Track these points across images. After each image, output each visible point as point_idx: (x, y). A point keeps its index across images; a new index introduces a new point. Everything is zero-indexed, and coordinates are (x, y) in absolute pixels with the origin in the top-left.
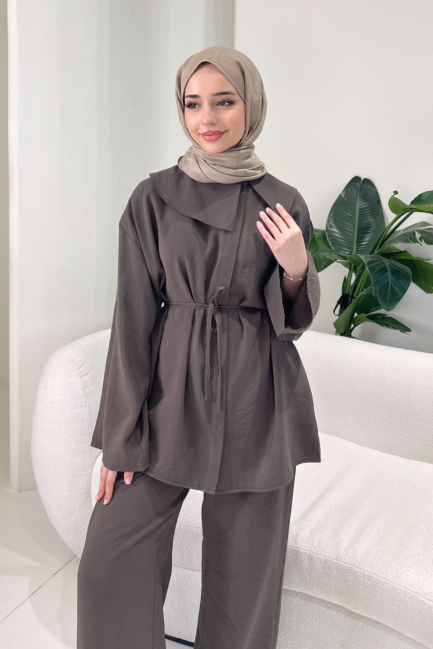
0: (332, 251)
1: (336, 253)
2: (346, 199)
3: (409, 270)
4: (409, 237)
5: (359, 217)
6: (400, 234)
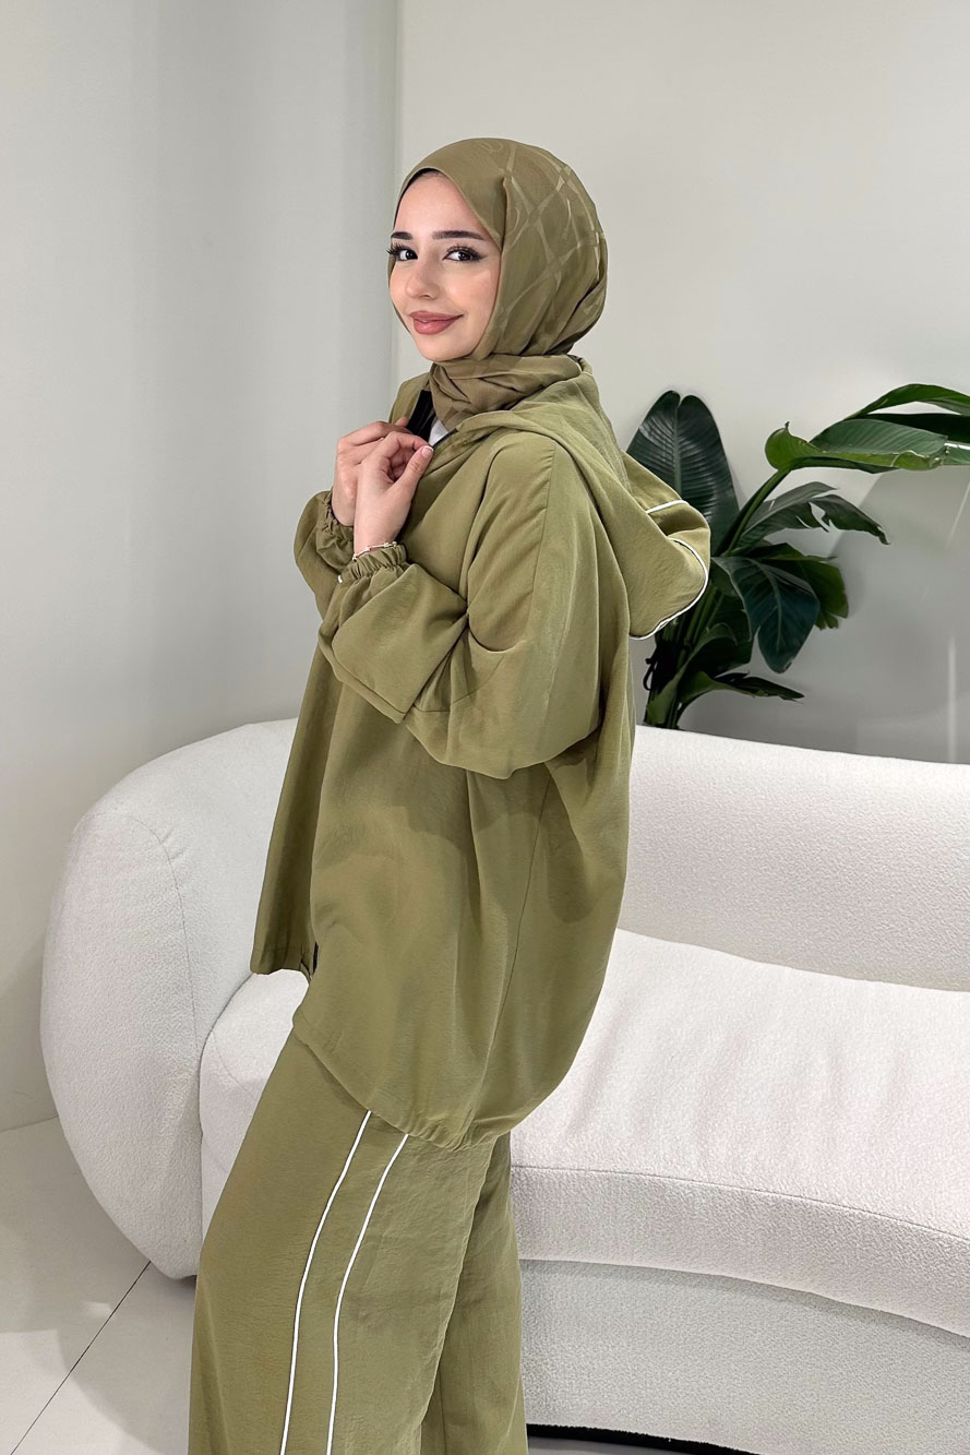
2: (652, 440)
4: (797, 514)
5: (682, 477)
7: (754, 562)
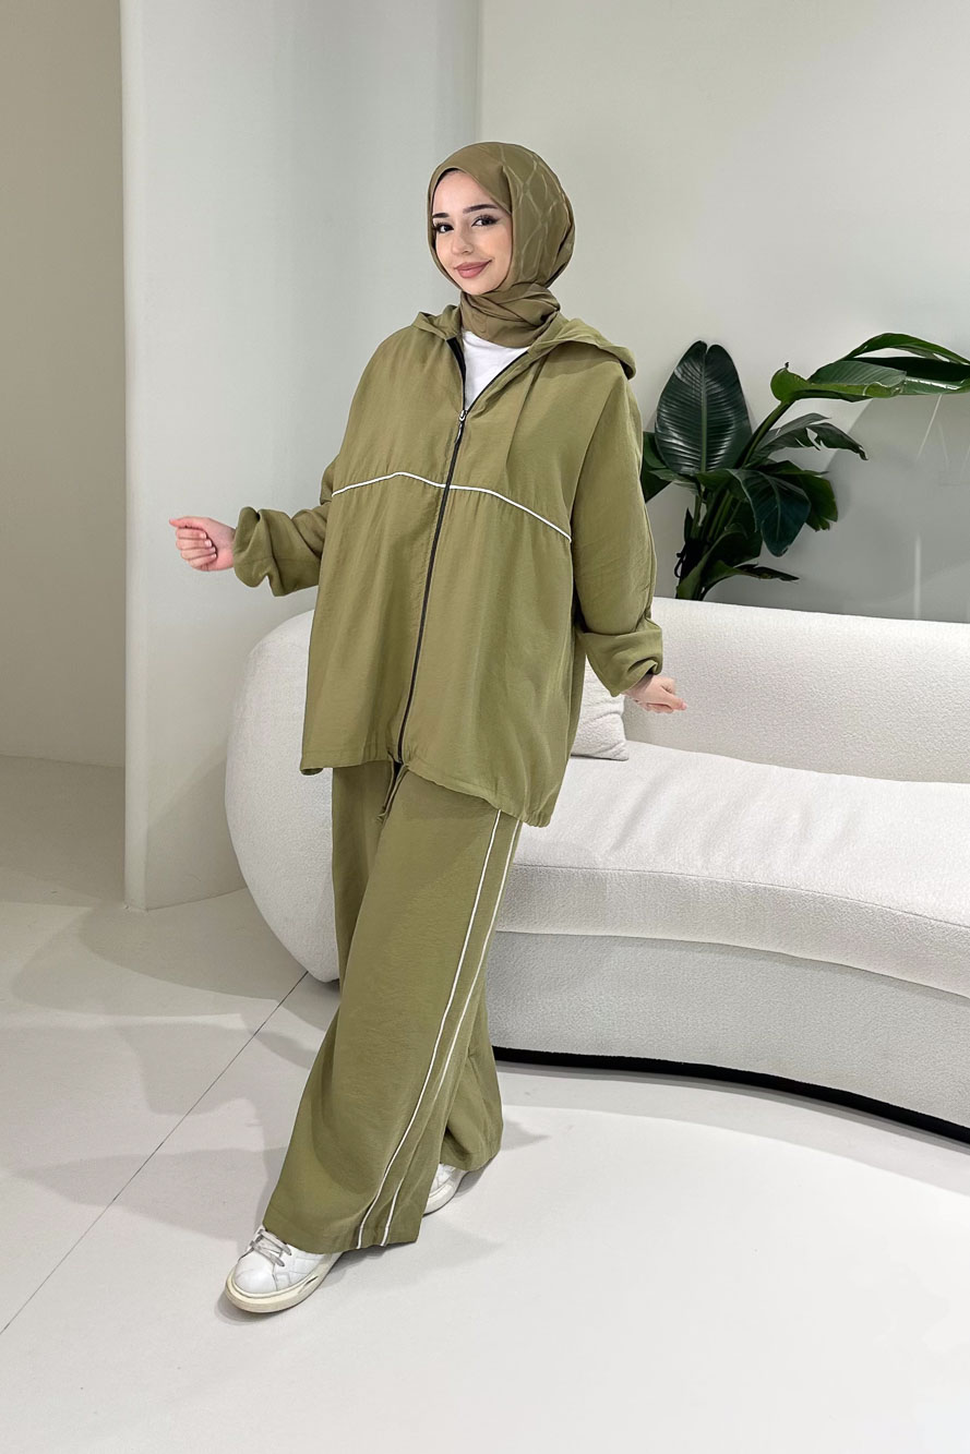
0: (667, 468)
1: (674, 471)
2: (684, 380)
3: (801, 492)
4: (797, 436)
5: (708, 409)
6: (777, 435)
7: (761, 473)
